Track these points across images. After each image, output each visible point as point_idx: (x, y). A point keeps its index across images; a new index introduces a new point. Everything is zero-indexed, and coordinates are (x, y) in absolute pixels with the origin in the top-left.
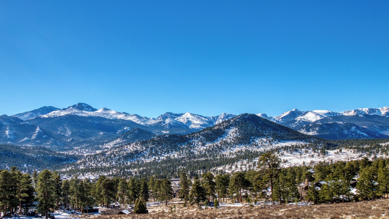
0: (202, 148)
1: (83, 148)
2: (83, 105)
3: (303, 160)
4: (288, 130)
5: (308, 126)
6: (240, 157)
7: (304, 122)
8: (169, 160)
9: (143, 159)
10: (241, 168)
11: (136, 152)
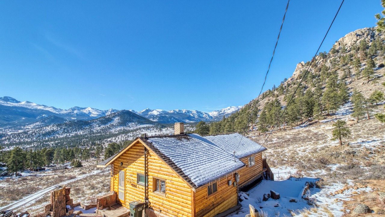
0: (98, 128)
1: (7, 128)
4: (145, 119)
5: (154, 117)
6: (120, 133)
7: (152, 115)
8: (77, 136)
9: (58, 135)
10: (121, 139)
11: (53, 131)
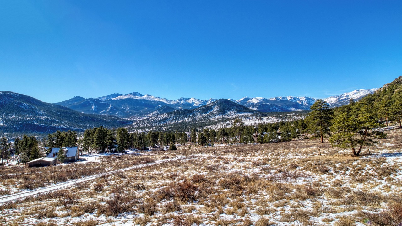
0: (200, 116)
1: (136, 116)
2: (136, 93)
3: (251, 122)
4: (243, 107)
5: (253, 105)
6: (220, 121)
7: (251, 103)
8: (183, 122)
9: (169, 122)
10: (220, 127)
11: (166, 118)
